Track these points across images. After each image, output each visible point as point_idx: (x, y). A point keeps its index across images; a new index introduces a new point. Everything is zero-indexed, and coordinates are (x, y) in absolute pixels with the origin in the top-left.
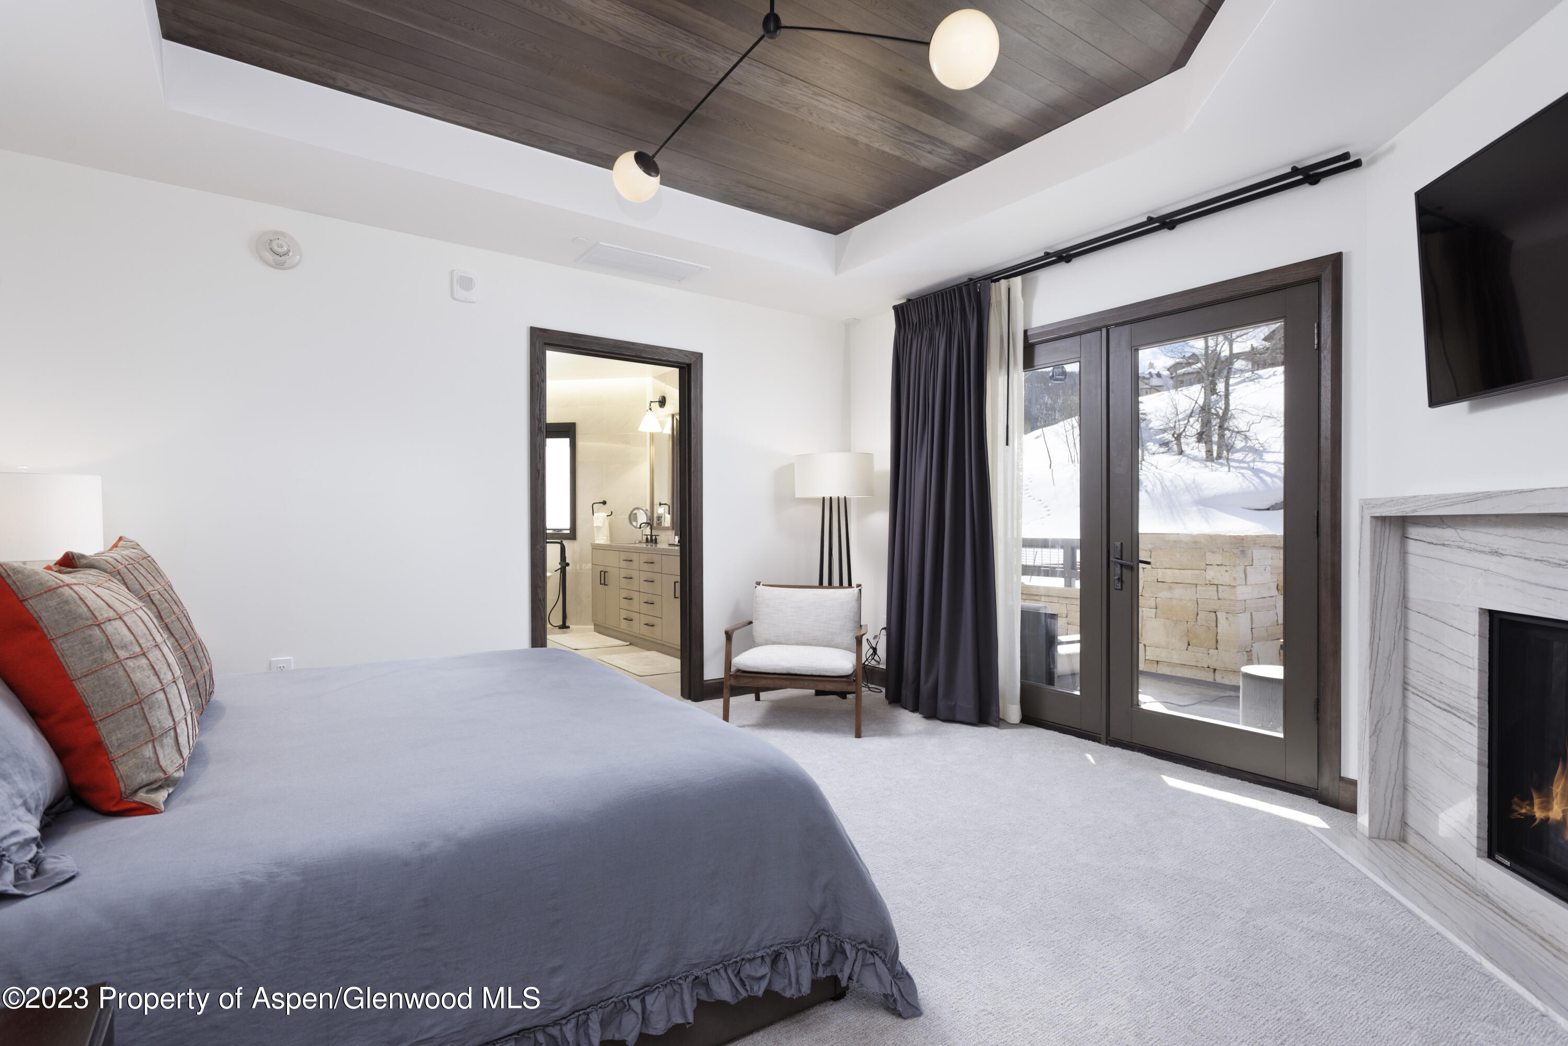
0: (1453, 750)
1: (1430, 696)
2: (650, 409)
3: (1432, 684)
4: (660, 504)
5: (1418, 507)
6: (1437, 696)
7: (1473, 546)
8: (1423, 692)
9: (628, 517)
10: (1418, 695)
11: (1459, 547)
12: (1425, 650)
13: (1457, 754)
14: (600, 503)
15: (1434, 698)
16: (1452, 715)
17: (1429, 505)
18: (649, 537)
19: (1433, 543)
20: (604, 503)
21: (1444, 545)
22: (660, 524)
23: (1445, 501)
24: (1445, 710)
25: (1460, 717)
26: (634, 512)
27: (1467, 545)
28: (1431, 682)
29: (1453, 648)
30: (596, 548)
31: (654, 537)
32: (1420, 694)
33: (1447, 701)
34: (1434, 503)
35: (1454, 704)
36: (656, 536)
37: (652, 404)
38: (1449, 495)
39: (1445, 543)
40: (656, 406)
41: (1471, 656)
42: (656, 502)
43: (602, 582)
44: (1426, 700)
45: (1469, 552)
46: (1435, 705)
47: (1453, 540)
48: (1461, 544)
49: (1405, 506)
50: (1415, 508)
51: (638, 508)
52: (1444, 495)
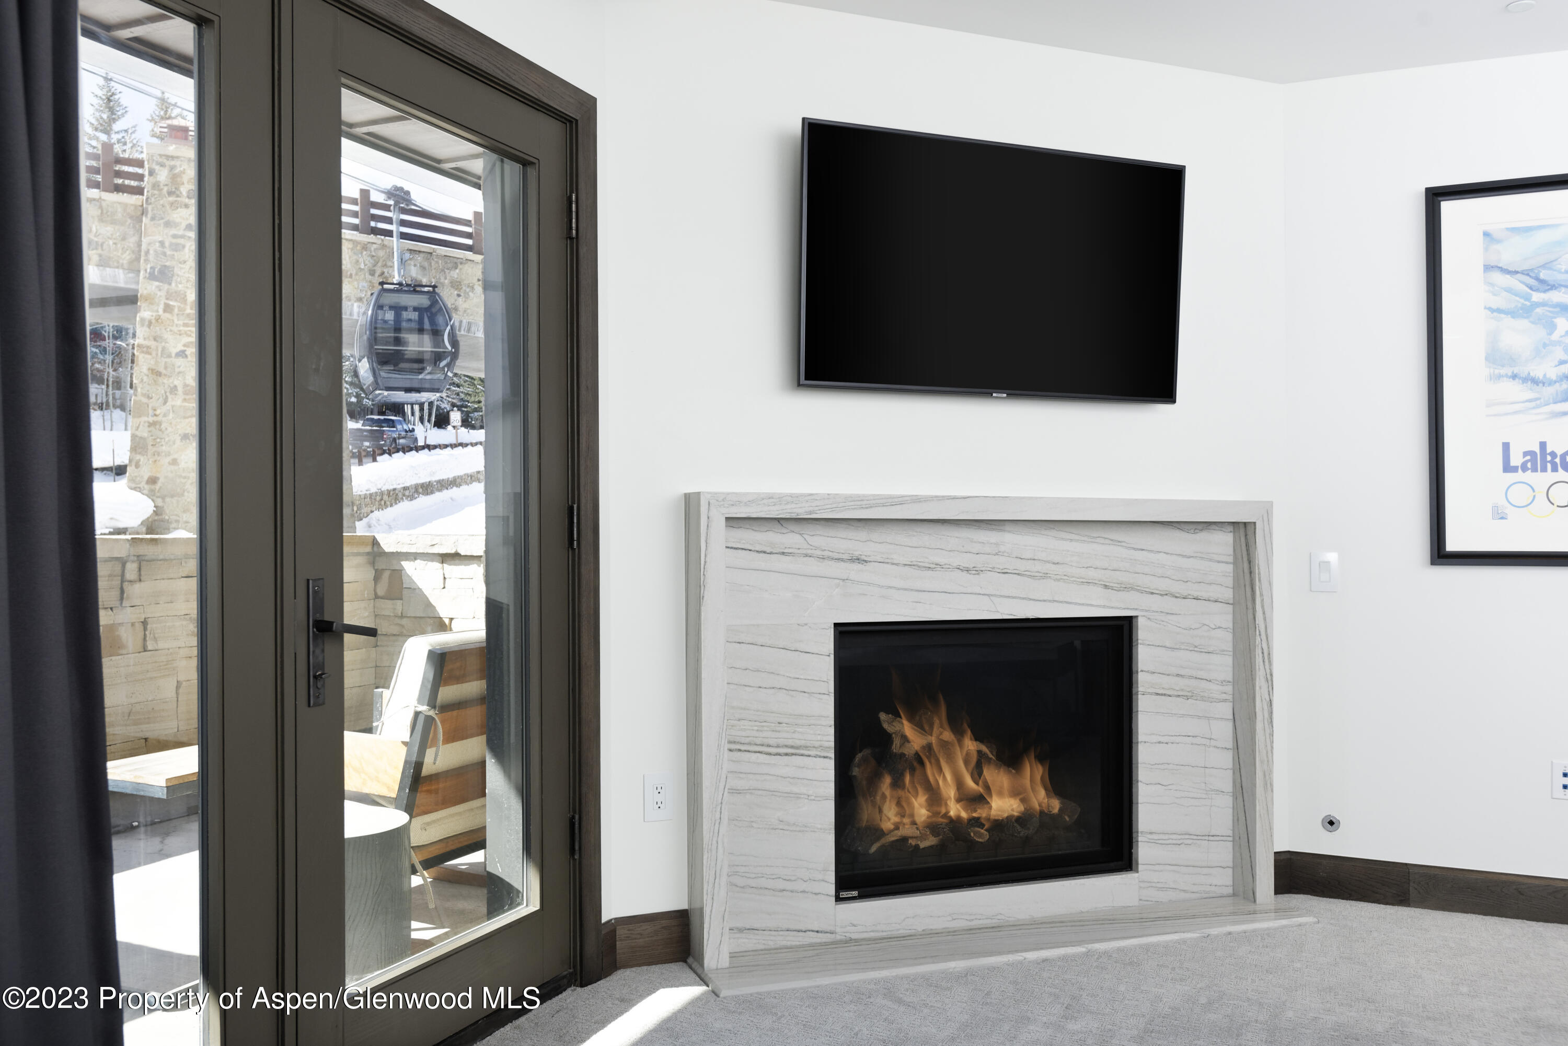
0: (800, 798)
1: (762, 745)
3: (765, 728)
5: (817, 508)
6: (771, 742)
7: (826, 553)
8: (750, 744)
10: (740, 750)
11: (806, 555)
12: (751, 689)
13: (806, 800)
15: (769, 746)
16: (798, 757)
17: (834, 506)
19: (764, 552)
21: (783, 553)
23: (859, 503)
24: (786, 754)
25: (809, 756)
27: (819, 553)
28: (763, 726)
29: (797, 676)
32: (743, 748)
33: (790, 742)
34: (841, 505)
35: (798, 743)
38: (864, 496)
39: (786, 551)
41: (825, 680)
44: (756, 752)
45: (821, 560)
46: (770, 754)
47: (797, 547)
48: (809, 552)
49: (793, 506)
50: (811, 509)
52: (859, 496)
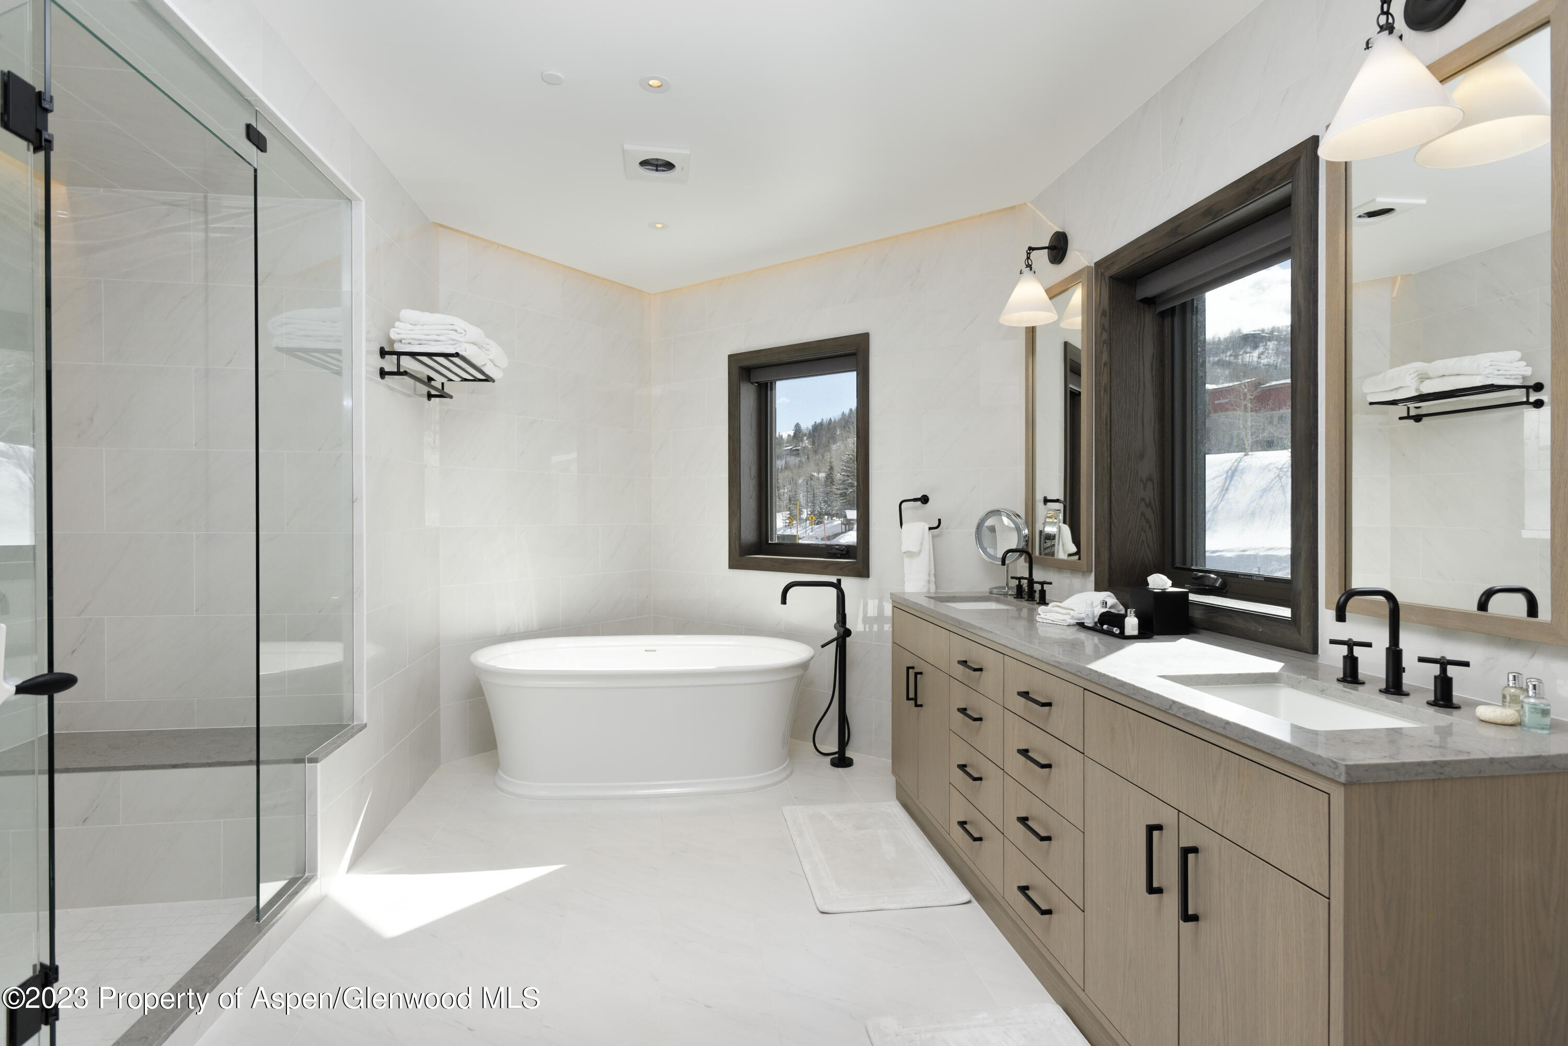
2: (1029, 266)
4: (1046, 501)
9: (974, 530)
14: (915, 500)
18: (1025, 583)
20: (925, 500)
22: (1049, 552)
26: (989, 523)
30: (901, 607)
31: (1037, 587)
36: (1042, 584)
37: (1034, 254)
40: (1040, 258)
42: (1039, 497)
43: (912, 695)
51: (996, 513)
